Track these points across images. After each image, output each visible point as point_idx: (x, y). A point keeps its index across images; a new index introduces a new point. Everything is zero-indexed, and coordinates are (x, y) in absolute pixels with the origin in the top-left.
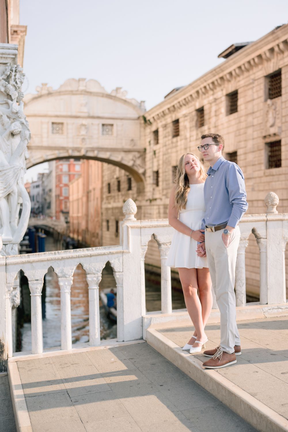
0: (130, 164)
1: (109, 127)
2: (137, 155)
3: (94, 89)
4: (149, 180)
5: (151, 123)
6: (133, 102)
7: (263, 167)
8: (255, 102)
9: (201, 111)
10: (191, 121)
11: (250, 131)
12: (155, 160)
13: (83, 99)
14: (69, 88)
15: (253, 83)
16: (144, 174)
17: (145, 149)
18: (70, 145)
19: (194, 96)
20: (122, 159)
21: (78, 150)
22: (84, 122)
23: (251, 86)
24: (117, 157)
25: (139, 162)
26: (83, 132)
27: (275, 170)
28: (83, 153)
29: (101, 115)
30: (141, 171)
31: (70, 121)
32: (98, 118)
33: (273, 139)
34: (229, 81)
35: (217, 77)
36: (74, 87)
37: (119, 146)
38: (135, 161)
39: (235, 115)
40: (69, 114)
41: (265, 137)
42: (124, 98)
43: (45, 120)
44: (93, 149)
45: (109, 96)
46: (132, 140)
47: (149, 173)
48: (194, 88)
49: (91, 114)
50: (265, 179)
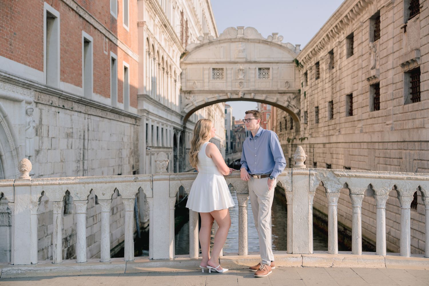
0: (285, 105)
1: (266, 71)
2: (292, 96)
3: (251, 36)
4: (302, 121)
5: (302, 66)
6: (289, 46)
7: (368, 109)
8: (364, 44)
9: (331, 53)
10: (326, 64)
11: (360, 73)
12: (306, 101)
13: (240, 46)
14: (229, 37)
15: (362, 26)
16: (299, 113)
17: (300, 90)
18: (229, 89)
19: (326, 39)
20: (277, 100)
21: (236, 92)
22: (241, 67)
23: (361, 28)
24: (273, 99)
25: (293, 103)
26: (241, 77)
27: (376, 113)
28: (240, 95)
29: (257, 60)
30: (296, 111)
31: (229, 66)
32: (255, 62)
33: (374, 81)
34: (348, 24)
35: (338, 21)
36: (233, 36)
37: (275, 89)
38: (289, 102)
39: (351, 58)
40: (228, 60)
41: (368, 79)
42: (279, 43)
43: (207, 66)
44: (250, 92)
45: (265, 42)
46: (287, 82)
47: (302, 114)
48: (325, 32)
49: (249, 60)
50: (370, 121)
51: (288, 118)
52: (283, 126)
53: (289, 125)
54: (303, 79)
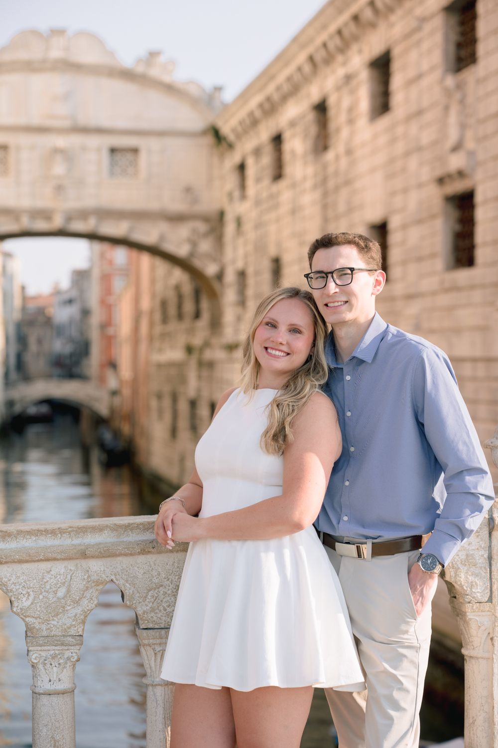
0: (182, 251)
1: (130, 156)
2: (202, 227)
3: (87, 56)
4: (230, 296)
5: (231, 146)
6: (193, 90)
7: (439, 264)
8: (426, 82)
9: (321, 108)
10: (305, 137)
11: (413, 162)
12: (241, 241)
13: (57, 83)
14: (23, 55)
15: (418, 29)
16: (220, 276)
17: (221, 215)
18: (25, 202)
19: (307, 68)
20: (162, 238)
21: (46, 215)
22: (61, 142)
23: (416, 37)
24: (148, 234)
25: (205, 246)
26: (59, 169)
27: (463, 275)
28: (58, 222)
29: (106, 123)
30: (211, 270)
31: (24, 140)
32: (100, 131)
33: (458, 187)
34: (373, 25)
35: (346, 16)
36: (35, 52)
37: (154, 205)
38: (194, 244)
39: (385, 121)
40: (22, 121)
41: (441, 181)
42: (166, 79)
44: (84, 214)
45: (127, 75)
46: (188, 190)
47: (230, 277)
48: (303, 46)
49: (82, 120)
50: (444, 300)
51: (188, 288)
52: (172, 311)
53: (189, 307)
54: (231, 182)
